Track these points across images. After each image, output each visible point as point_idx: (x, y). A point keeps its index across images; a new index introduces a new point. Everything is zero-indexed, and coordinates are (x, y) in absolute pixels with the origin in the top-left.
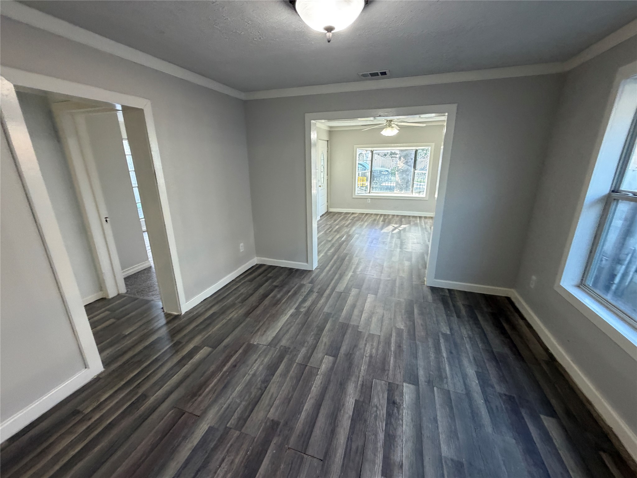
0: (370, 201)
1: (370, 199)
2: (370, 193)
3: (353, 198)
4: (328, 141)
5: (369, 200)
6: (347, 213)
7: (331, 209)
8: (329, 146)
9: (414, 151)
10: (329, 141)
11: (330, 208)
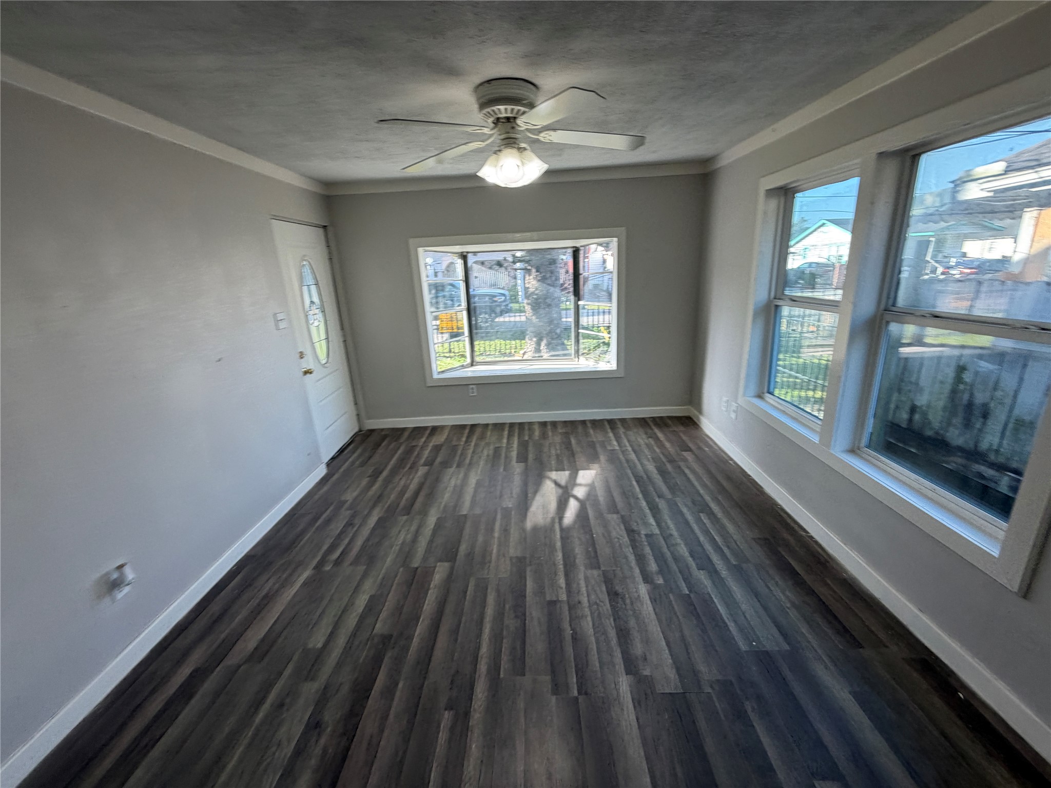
0: (475, 390)
1: (474, 386)
2: (474, 364)
3: (429, 387)
4: (325, 227)
5: (472, 388)
6: (418, 431)
7: (368, 421)
8: (333, 244)
9: (570, 251)
10: (330, 229)
11: (369, 418)
